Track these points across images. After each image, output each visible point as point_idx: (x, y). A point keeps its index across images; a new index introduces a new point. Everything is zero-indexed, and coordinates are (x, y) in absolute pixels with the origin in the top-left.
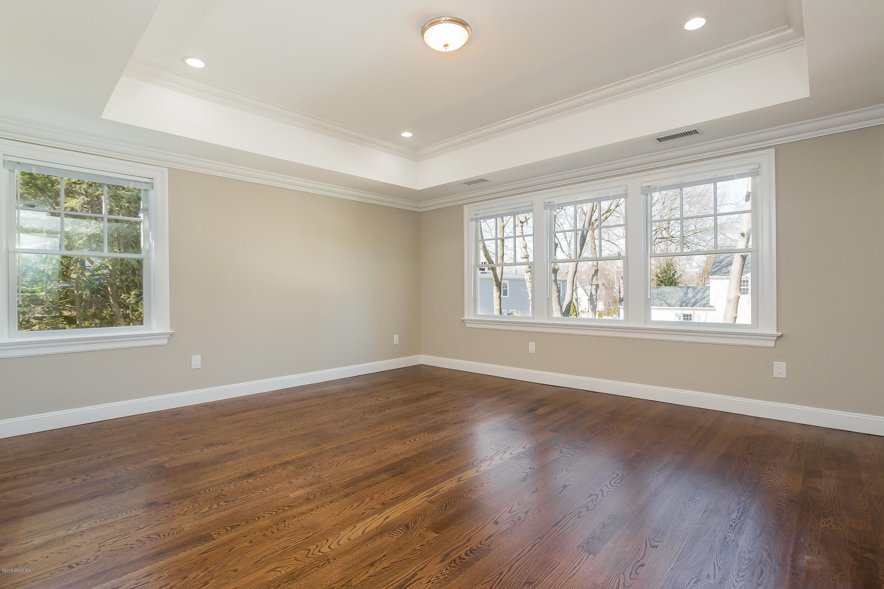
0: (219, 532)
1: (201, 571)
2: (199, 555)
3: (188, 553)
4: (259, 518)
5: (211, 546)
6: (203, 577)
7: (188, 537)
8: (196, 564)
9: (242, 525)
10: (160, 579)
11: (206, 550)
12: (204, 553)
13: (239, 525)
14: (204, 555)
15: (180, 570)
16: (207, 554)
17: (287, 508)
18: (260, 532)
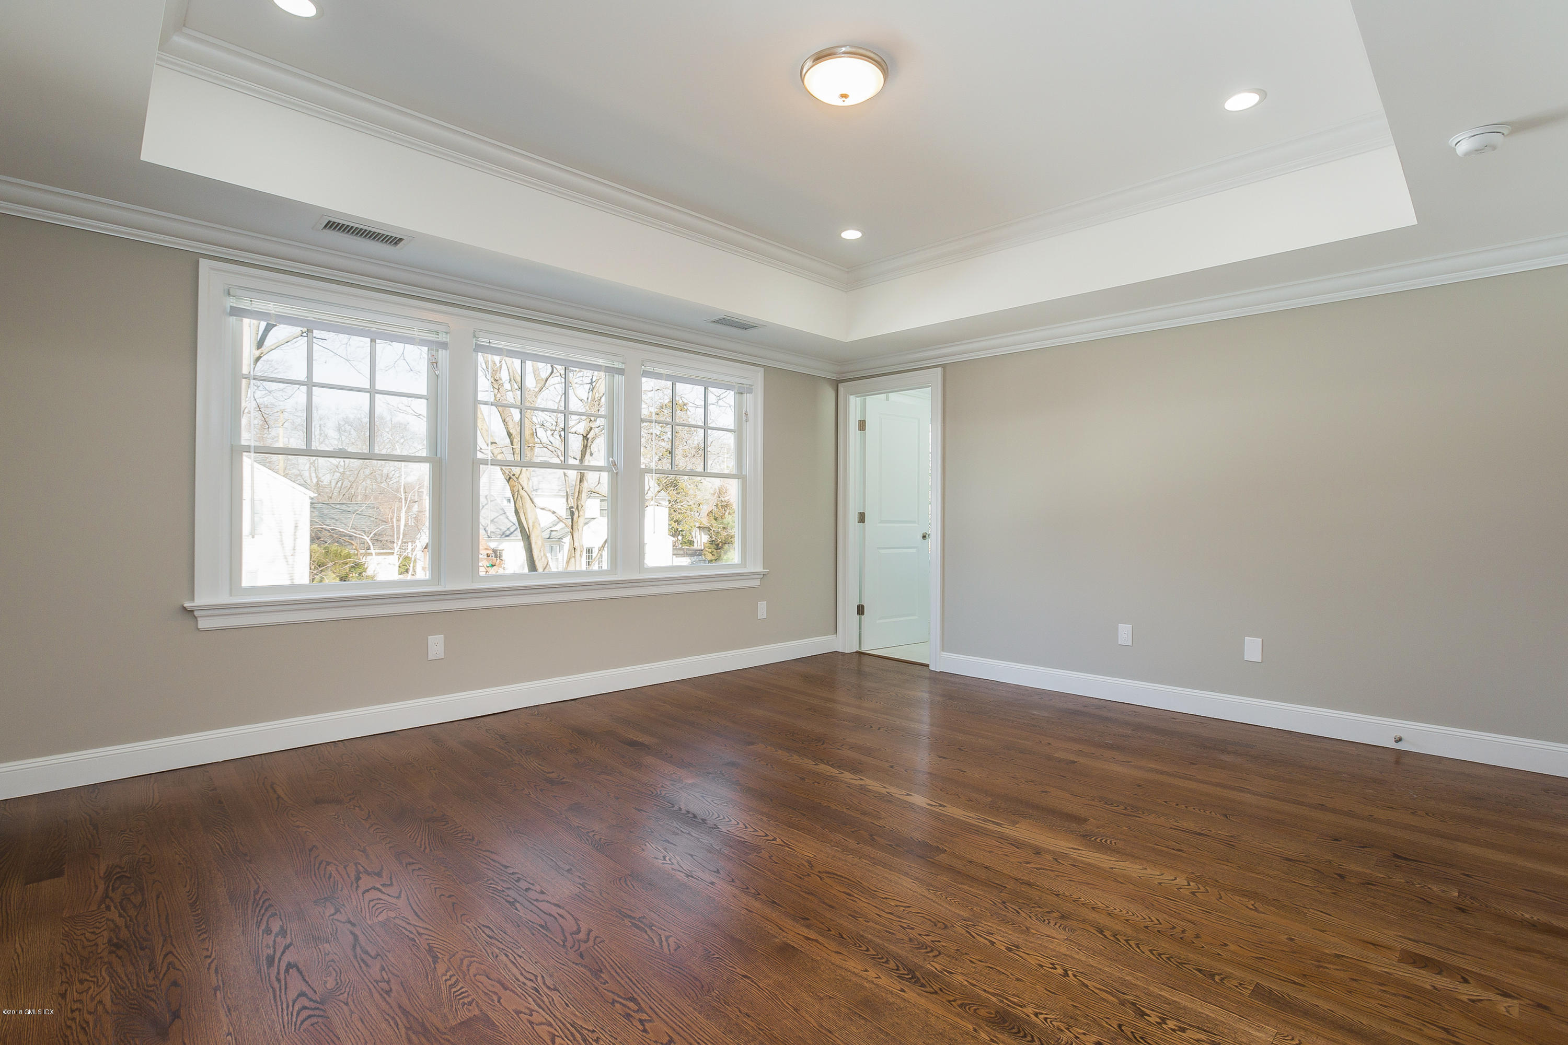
0: (1236, 986)
1: (1326, 970)
2: (1304, 986)
3: (1315, 1001)
4: (1160, 955)
5: (1275, 982)
6: (1334, 964)
7: (1285, 1019)
8: (1323, 980)
9: (1194, 967)
10: (1388, 1005)
11: (1290, 984)
12: (1295, 983)
13: (1200, 971)
14: (1299, 981)
15: (1350, 992)
16: (1293, 978)
17: (1107, 933)
18: (1194, 943)
